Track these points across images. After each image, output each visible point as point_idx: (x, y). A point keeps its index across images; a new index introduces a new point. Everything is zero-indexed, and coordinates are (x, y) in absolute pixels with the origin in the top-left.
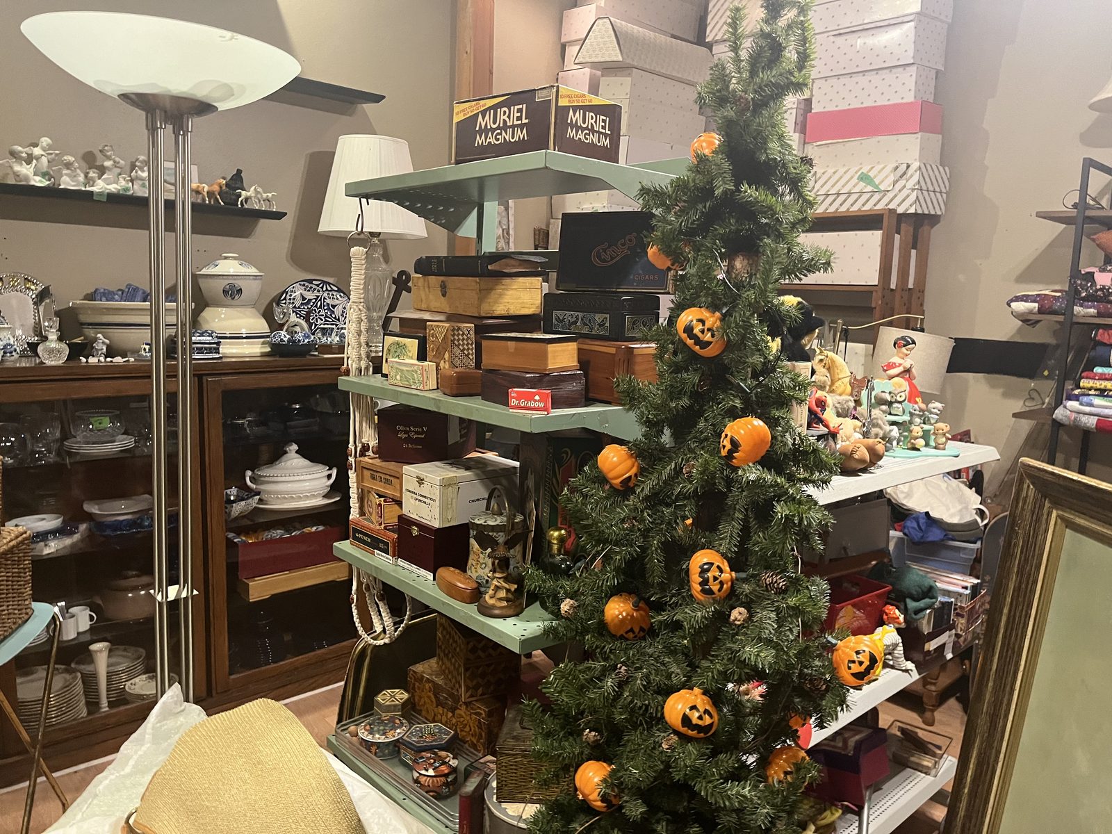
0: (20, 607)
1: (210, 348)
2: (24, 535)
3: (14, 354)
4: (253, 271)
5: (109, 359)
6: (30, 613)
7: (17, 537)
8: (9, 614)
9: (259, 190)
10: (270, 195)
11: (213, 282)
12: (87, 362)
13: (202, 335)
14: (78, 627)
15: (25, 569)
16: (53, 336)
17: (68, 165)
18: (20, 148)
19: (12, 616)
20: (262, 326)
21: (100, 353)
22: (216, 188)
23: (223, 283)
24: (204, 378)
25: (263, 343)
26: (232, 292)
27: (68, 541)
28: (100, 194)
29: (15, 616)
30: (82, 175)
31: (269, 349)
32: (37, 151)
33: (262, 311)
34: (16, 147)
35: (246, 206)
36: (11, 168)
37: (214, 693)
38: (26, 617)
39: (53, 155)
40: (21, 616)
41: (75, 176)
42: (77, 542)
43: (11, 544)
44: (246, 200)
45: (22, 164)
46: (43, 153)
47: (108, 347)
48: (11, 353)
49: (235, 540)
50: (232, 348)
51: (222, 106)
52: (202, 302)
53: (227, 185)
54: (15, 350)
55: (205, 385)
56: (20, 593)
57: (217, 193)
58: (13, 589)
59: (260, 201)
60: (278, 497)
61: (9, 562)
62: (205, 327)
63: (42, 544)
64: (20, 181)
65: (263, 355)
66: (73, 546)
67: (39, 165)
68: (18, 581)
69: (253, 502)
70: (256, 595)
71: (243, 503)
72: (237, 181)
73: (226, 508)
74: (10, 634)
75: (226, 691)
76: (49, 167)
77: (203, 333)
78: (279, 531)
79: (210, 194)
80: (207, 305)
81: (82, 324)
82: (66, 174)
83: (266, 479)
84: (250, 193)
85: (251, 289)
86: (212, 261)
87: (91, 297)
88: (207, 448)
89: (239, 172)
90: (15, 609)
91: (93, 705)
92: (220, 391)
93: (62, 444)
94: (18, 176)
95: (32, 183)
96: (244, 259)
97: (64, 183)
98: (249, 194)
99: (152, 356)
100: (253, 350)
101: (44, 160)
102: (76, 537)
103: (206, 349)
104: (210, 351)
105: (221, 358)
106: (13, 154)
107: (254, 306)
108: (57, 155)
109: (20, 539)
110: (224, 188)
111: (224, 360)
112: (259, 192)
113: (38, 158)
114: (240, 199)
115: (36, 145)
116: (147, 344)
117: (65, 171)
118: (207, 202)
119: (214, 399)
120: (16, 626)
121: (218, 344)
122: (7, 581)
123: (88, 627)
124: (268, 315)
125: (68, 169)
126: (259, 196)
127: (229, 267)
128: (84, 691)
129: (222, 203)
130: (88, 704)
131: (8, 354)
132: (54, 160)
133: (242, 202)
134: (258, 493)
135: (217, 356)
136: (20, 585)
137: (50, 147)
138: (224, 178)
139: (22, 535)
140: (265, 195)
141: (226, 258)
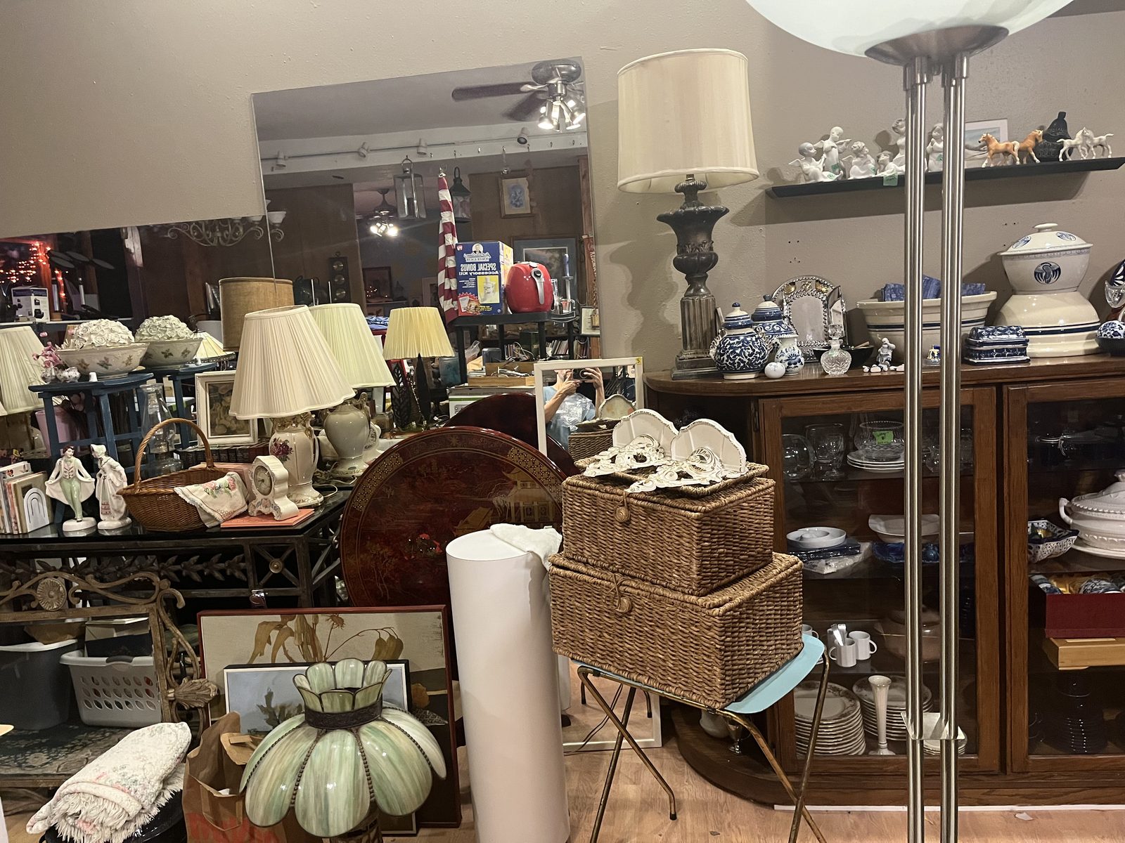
0: (789, 642)
1: (1014, 350)
2: (795, 566)
3: (798, 364)
4: (1076, 242)
5: (892, 368)
6: (799, 649)
7: (787, 568)
8: (776, 649)
9: (1089, 133)
10: (1104, 138)
11: (1021, 263)
12: (870, 371)
13: (1004, 332)
14: (857, 655)
15: (794, 601)
16: (836, 344)
17: (858, 153)
18: (809, 145)
19: (780, 651)
20: (1088, 314)
21: (885, 359)
22: (1030, 143)
23: (1035, 264)
24: (1005, 386)
25: (1089, 337)
26: (1047, 274)
27: (848, 562)
28: (891, 178)
29: (782, 651)
30: (873, 161)
31: (1096, 346)
32: (827, 144)
33: (1088, 294)
34: (805, 144)
35: (1070, 159)
36: (801, 166)
37: (1008, 769)
38: (795, 653)
39: (844, 145)
40: (789, 651)
41: (865, 164)
42: (859, 563)
43: (780, 576)
44: (1071, 150)
45: (811, 161)
46: (834, 144)
47: (894, 352)
48: (795, 364)
49: (1042, 586)
50: (1046, 347)
51: (1015, 26)
52: (1007, 289)
53: (1044, 136)
54: (800, 361)
55: (1005, 396)
56: (790, 627)
57: (1030, 149)
58: (782, 623)
59: (1089, 148)
60: (1102, 540)
61: (778, 595)
62: (1011, 321)
63: (823, 561)
64: (810, 180)
65: (1089, 353)
66: (855, 566)
67: (830, 159)
68: (788, 615)
69: (1069, 543)
70: (1068, 662)
71: (1053, 544)
72: (1060, 127)
73: (1031, 548)
74: (777, 671)
75: (1023, 773)
76: (840, 159)
77: (1006, 330)
78: (1104, 583)
79: (1022, 152)
80: (1014, 292)
81: (869, 326)
82: (856, 164)
83: (1088, 514)
84: (1077, 140)
85: (1072, 267)
86: (1022, 237)
87: (880, 295)
88: (1006, 475)
89: (1062, 115)
90: (783, 644)
91: (872, 740)
92: (1025, 403)
93: (845, 458)
94: (807, 175)
95: (821, 179)
96: (1064, 228)
97: (854, 173)
98: (1073, 142)
99: (941, 362)
100: (1076, 347)
101: (835, 152)
102: (858, 558)
103: (1008, 350)
104: (1013, 352)
105: (1028, 361)
106: (802, 152)
107: (1077, 288)
108: (848, 143)
109: (790, 570)
110: (1041, 140)
111: (1032, 364)
112: (1088, 137)
113: (827, 152)
114: (1062, 151)
115: (826, 138)
116: (936, 348)
117: (855, 160)
118: (1018, 163)
119: (1016, 415)
120: (784, 661)
121: (1025, 343)
122: (775, 614)
123: (868, 657)
124: (1097, 298)
125: (858, 156)
126: (1088, 142)
127: (1045, 241)
128: (863, 723)
129: (1038, 161)
130: (867, 735)
131: (793, 366)
132: (845, 150)
133: (1064, 153)
134: (1076, 533)
135: (1025, 358)
136: (790, 619)
137: (841, 136)
138: (1041, 128)
139: (792, 565)
140: (1096, 140)
141: (1040, 230)
